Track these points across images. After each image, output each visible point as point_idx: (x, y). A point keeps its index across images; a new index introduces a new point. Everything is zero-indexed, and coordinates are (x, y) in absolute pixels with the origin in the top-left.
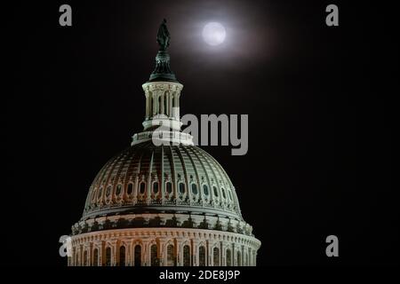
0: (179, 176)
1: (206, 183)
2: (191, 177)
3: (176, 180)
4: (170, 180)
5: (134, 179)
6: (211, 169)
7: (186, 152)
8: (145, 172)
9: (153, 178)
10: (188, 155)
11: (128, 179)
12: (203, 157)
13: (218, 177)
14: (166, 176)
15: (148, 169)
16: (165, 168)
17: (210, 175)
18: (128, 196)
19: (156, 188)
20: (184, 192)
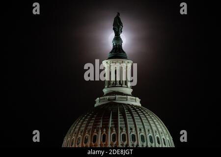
0: (131, 129)
1: (151, 134)
2: (140, 130)
3: (129, 132)
4: (124, 133)
5: (97, 132)
6: (154, 123)
7: (136, 111)
8: (106, 126)
9: (112, 131)
10: (138, 113)
11: (93, 132)
12: (149, 115)
13: (160, 129)
14: (121, 129)
15: (108, 124)
16: (120, 123)
17: (154, 128)
18: (93, 144)
19: (115, 138)
20: (135, 141)
